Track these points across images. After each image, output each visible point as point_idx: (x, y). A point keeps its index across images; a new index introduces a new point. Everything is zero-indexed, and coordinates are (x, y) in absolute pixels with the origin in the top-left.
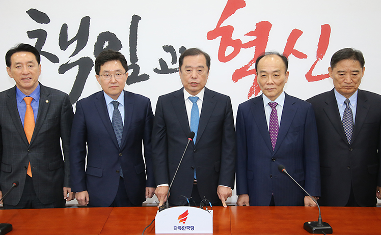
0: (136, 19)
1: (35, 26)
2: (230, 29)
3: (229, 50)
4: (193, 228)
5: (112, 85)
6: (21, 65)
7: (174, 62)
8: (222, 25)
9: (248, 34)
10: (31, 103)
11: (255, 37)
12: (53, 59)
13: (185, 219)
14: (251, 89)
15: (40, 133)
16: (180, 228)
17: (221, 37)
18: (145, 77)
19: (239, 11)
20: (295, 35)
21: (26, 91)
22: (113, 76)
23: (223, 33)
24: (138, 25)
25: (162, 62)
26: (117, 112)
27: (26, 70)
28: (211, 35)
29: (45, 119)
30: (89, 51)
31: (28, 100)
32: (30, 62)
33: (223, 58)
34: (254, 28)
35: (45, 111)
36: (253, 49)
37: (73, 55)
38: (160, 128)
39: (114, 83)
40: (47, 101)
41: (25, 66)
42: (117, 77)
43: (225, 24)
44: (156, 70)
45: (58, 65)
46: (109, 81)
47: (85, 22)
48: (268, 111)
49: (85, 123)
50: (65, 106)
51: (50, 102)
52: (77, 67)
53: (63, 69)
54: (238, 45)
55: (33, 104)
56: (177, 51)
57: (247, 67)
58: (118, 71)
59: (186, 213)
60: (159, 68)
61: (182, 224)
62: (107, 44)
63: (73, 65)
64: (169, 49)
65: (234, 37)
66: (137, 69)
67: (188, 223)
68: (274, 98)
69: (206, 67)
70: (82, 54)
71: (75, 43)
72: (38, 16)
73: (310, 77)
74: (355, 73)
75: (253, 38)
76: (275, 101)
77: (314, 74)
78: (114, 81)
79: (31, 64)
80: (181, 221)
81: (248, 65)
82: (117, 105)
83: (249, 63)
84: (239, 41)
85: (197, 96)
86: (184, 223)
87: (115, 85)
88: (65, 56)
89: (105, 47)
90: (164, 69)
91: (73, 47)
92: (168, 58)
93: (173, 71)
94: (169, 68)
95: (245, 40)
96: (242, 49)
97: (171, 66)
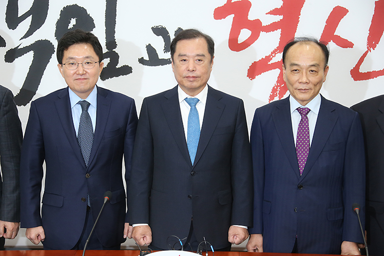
2: (246, 5)
3: (245, 35)
5: (80, 77)
7: (167, 49)
8: (236, 0)
9: (271, 13)
11: (281, 17)
14: (274, 90)
17: (233, 15)
18: (127, 70)
20: (338, 13)
22: (80, 65)
23: (236, 10)
25: (150, 50)
26: (85, 117)
28: (220, 13)
30: (48, 32)
33: (235, 45)
34: (279, 4)
36: (278, 32)
37: (26, 36)
39: (81, 75)
42: (86, 66)
44: (142, 61)
48: (296, 119)
49: (42, 132)
52: (31, 54)
53: (11, 56)
54: (257, 28)
56: (171, 34)
57: (268, 58)
58: (87, 57)
60: (146, 58)
62: (73, 22)
63: (26, 50)
64: (160, 31)
65: (252, 16)
66: (115, 58)
68: (305, 102)
69: (208, 56)
70: (38, 35)
71: (29, 19)
73: (356, 74)
75: (278, 18)
76: (306, 106)
77: (363, 69)
78: (81, 71)
81: (269, 56)
83: (272, 53)
84: (258, 22)
85: (197, 97)
87: (83, 77)
88: (14, 38)
89: (70, 26)
90: (153, 59)
91: (26, 24)
92: (159, 44)
93: (164, 62)
94: (160, 58)
95: (267, 20)
96: (262, 34)
97: (163, 55)
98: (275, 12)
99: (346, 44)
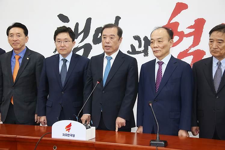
0: (118, 18)
1: (62, 24)
2: (177, 24)
3: (176, 38)
4: (74, 136)
5: (62, 48)
6: (13, 35)
7: (140, 46)
9: (189, 28)
10: (19, 59)
11: (194, 30)
13: (69, 129)
15: (20, 77)
16: (66, 135)
19: (183, 12)
21: (16, 51)
23: (172, 27)
24: (119, 23)
25: (132, 47)
27: (15, 38)
29: (25, 69)
30: (89, 40)
31: (17, 57)
32: (19, 34)
34: (193, 23)
35: (26, 64)
36: (192, 38)
37: (80, 42)
38: (89, 77)
39: (63, 47)
40: (28, 58)
41: (15, 36)
43: (173, 21)
44: (128, 52)
46: (60, 46)
47: (89, 21)
48: (157, 67)
49: (46, 72)
50: (39, 62)
51: (30, 59)
52: (83, 49)
54: (182, 35)
55: (20, 60)
56: (142, 39)
57: (187, 50)
58: (66, 39)
59: (70, 125)
60: (131, 51)
61: (67, 132)
63: (81, 48)
64: (137, 38)
65: (179, 30)
67: (71, 132)
68: (161, 58)
70: (86, 41)
71: (83, 34)
72: (63, 18)
74: (220, 41)
75: (193, 30)
76: (162, 61)
78: (63, 45)
79: (19, 35)
80: (67, 130)
81: (188, 49)
82: (65, 61)
84: (182, 32)
85: (111, 56)
86: (69, 131)
87: (64, 48)
89: (99, 37)
90: (134, 52)
91: (81, 37)
92: (136, 44)
93: (139, 53)
94: (137, 51)
95: (187, 31)
96: (184, 38)
97: (137, 49)
98: (190, 27)
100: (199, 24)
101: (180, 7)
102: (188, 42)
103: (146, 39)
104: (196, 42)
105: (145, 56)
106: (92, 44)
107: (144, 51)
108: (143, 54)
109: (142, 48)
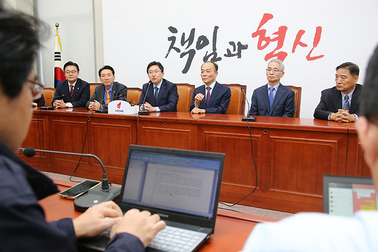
0: (216, 28)
1: (172, 35)
2: (264, 31)
3: (264, 43)
7: (234, 50)
8: (260, 29)
9: (274, 34)
11: (278, 35)
12: (178, 50)
17: (259, 36)
18: (220, 59)
19: (269, 21)
20: (301, 33)
23: (260, 33)
24: (217, 31)
25: (228, 51)
28: (254, 35)
30: (193, 46)
33: (260, 48)
34: (277, 30)
36: (277, 42)
37: (187, 48)
43: (262, 28)
44: (225, 55)
45: (180, 54)
47: (193, 31)
53: (182, 56)
54: (268, 40)
56: (236, 44)
57: (273, 52)
60: (227, 54)
62: (202, 42)
63: (187, 53)
64: (232, 43)
65: (266, 35)
66: (215, 54)
70: (191, 47)
71: (188, 42)
72: (173, 30)
73: (309, 58)
75: (277, 36)
77: (311, 56)
83: (274, 50)
84: (269, 38)
88: (183, 49)
89: (201, 43)
90: (229, 54)
91: (187, 44)
92: (231, 48)
93: (234, 55)
95: (272, 37)
96: (270, 42)
97: (232, 53)
99: (304, 45)
100: (282, 31)
101: (267, 17)
102: (273, 45)
103: (239, 43)
104: (280, 45)
105: (238, 58)
106: (195, 49)
107: (237, 54)
108: (237, 56)
109: (236, 52)
